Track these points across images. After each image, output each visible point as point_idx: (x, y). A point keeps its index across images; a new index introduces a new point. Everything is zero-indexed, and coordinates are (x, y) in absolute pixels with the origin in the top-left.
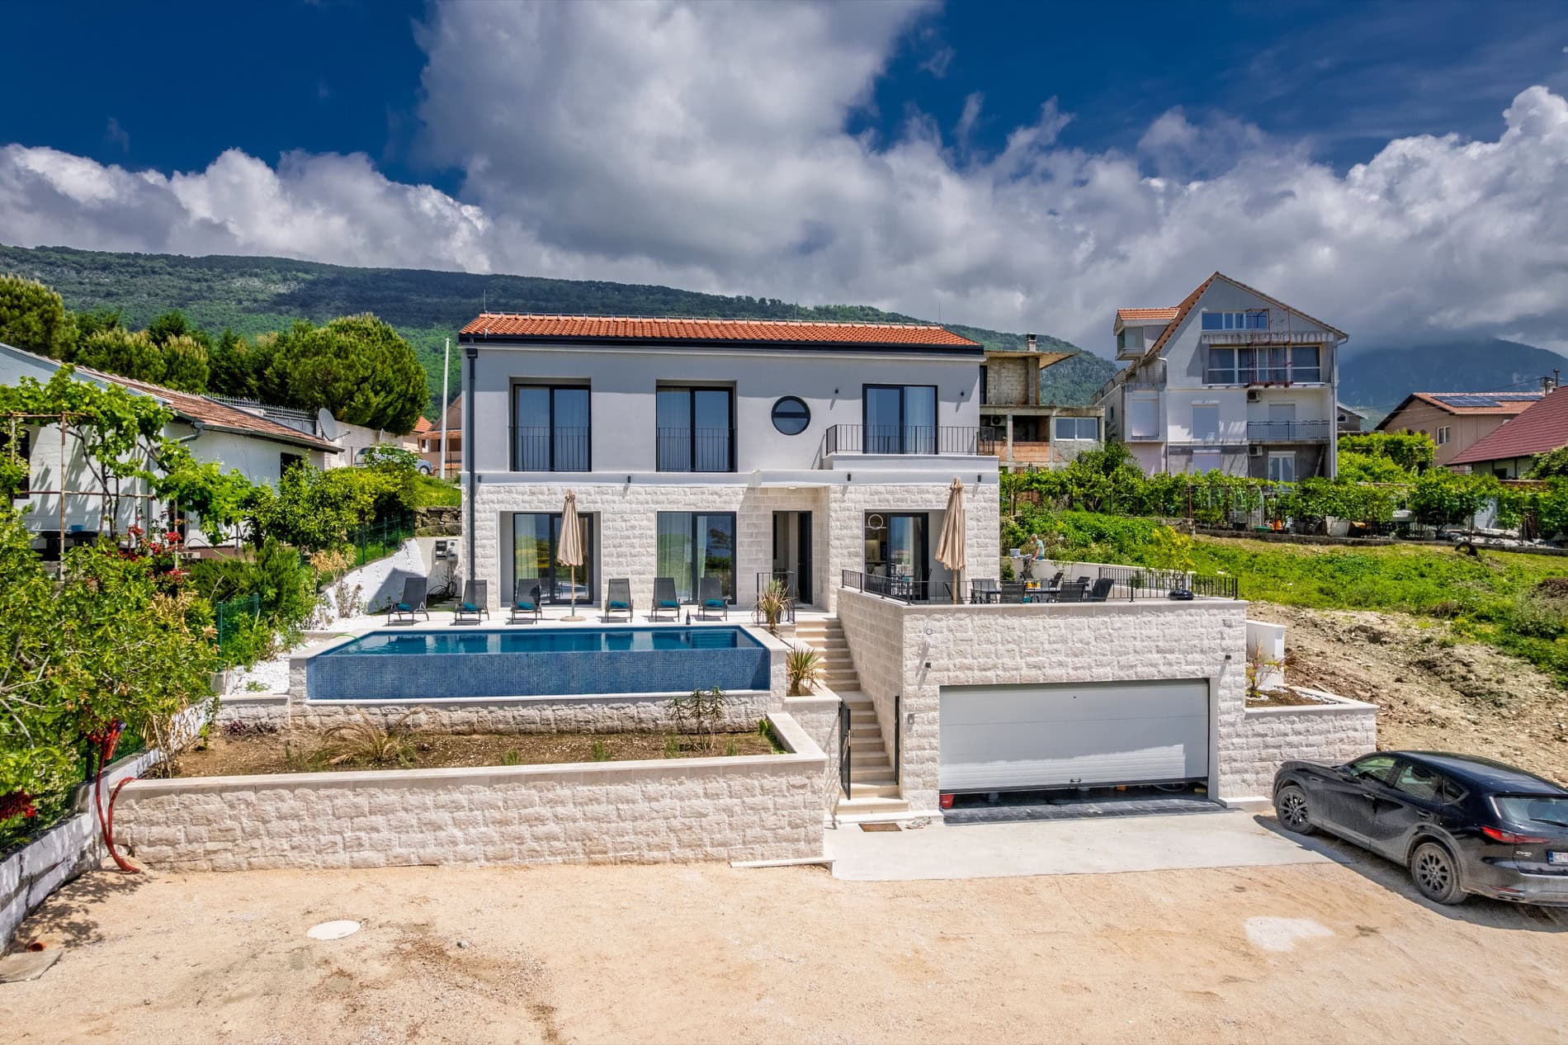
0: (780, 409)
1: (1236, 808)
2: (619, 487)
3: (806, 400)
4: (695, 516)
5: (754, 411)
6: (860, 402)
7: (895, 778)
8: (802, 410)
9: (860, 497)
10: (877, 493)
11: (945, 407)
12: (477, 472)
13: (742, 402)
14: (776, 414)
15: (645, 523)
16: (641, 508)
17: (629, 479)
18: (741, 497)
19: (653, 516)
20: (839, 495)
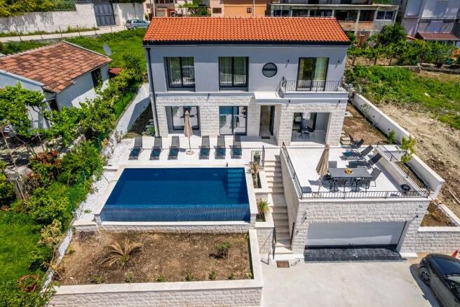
0: (266, 67)
1: (405, 259)
2: (206, 97)
3: (276, 64)
4: (233, 107)
5: (255, 68)
6: (297, 65)
7: (290, 241)
8: (274, 67)
9: (293, 108)
10: (300, 106)
11: (331, 66)
12: (156, 93)
13: (251, 65)
14: (264, 69)
15: (215, 110)
16: (214, 104)
17: (209, 95)
18: (249, 101)
19: (218, 107)
20: (285, 107)
